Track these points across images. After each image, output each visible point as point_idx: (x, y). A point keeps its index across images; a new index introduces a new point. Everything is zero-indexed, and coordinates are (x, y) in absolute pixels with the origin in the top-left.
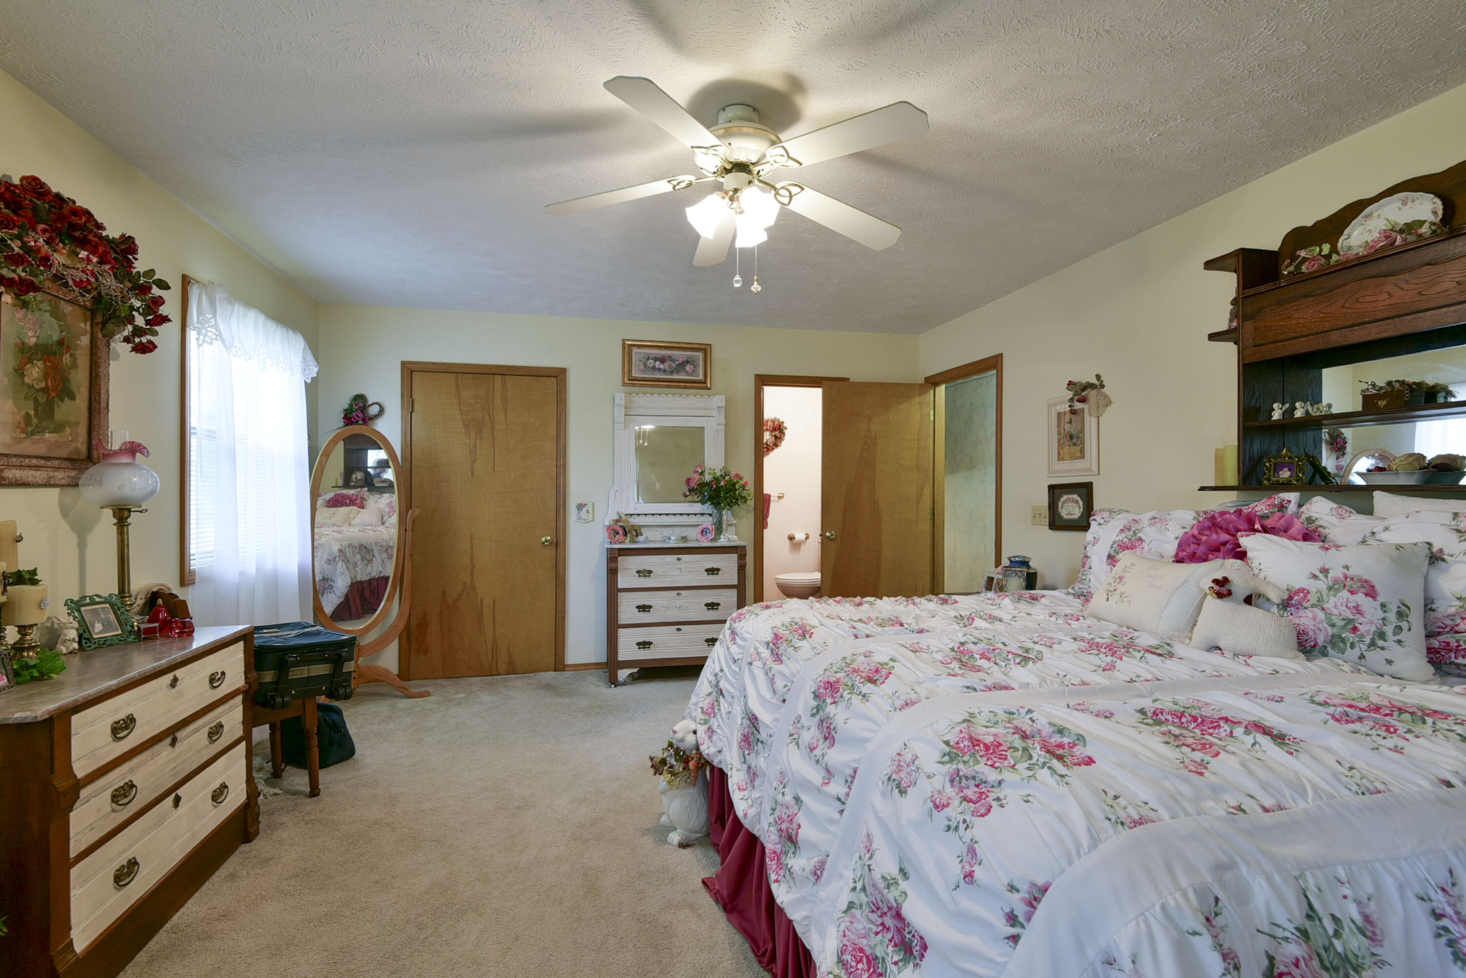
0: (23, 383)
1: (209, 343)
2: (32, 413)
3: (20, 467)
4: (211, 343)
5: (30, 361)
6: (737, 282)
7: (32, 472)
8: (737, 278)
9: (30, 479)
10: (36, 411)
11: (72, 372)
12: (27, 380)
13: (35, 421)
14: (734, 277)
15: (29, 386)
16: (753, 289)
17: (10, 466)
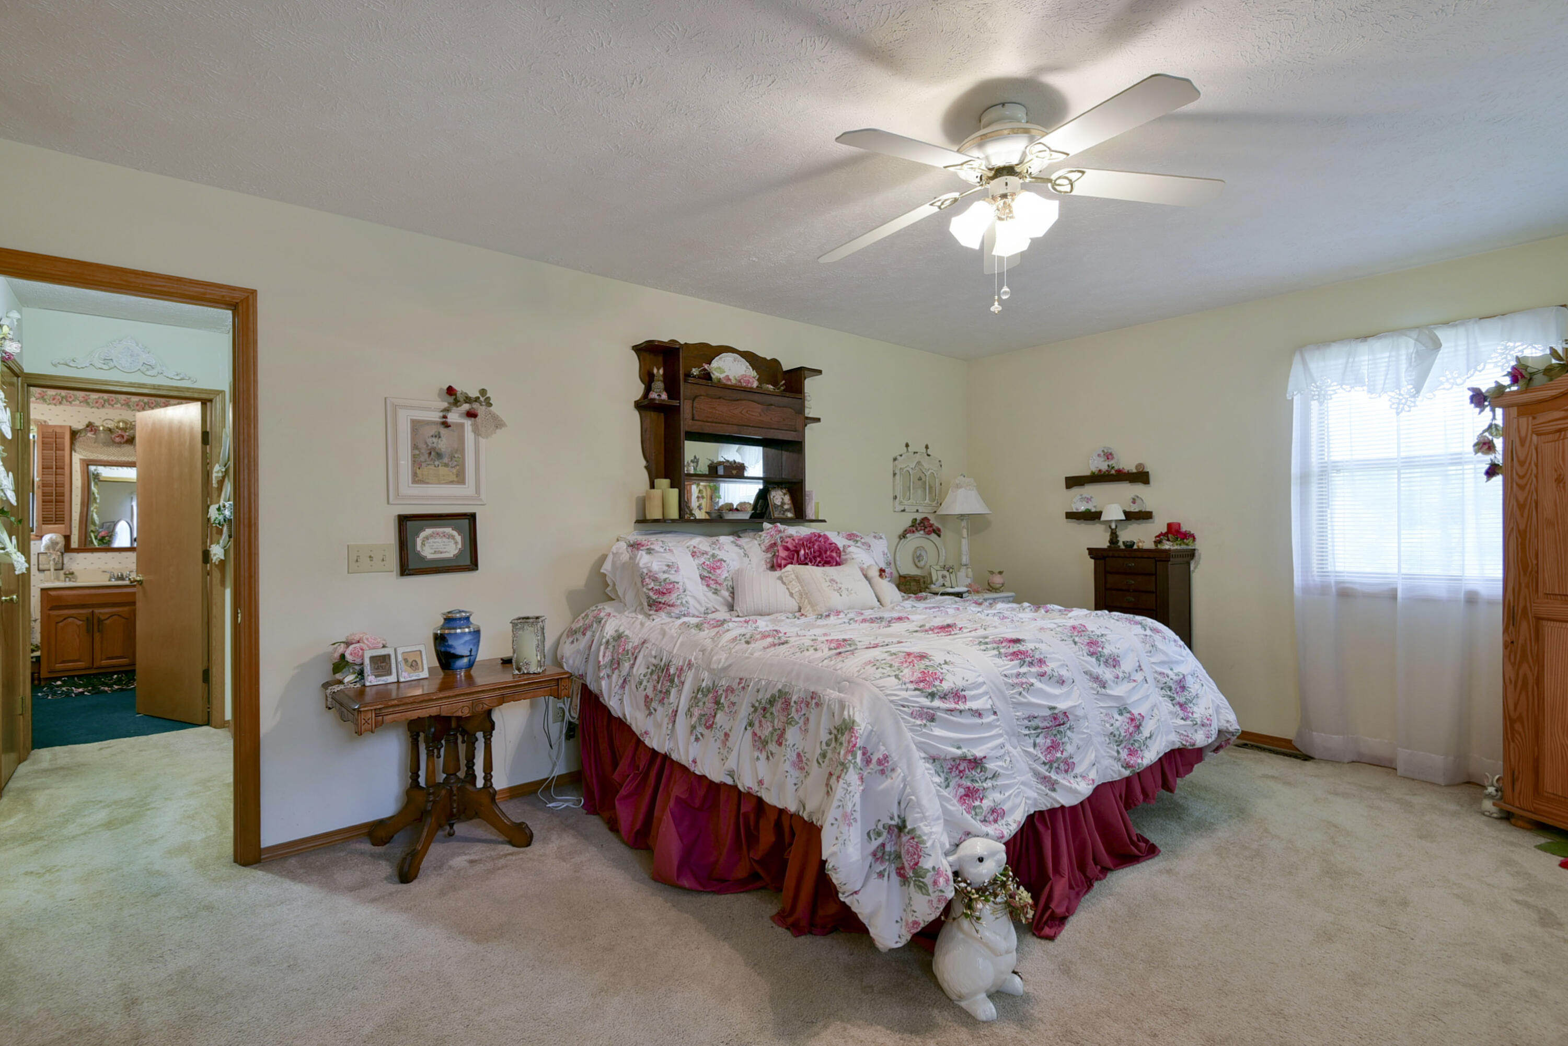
6: (1005, 293)
8: (1005, 289)
14: (1002, 288)
16: (992, 309)
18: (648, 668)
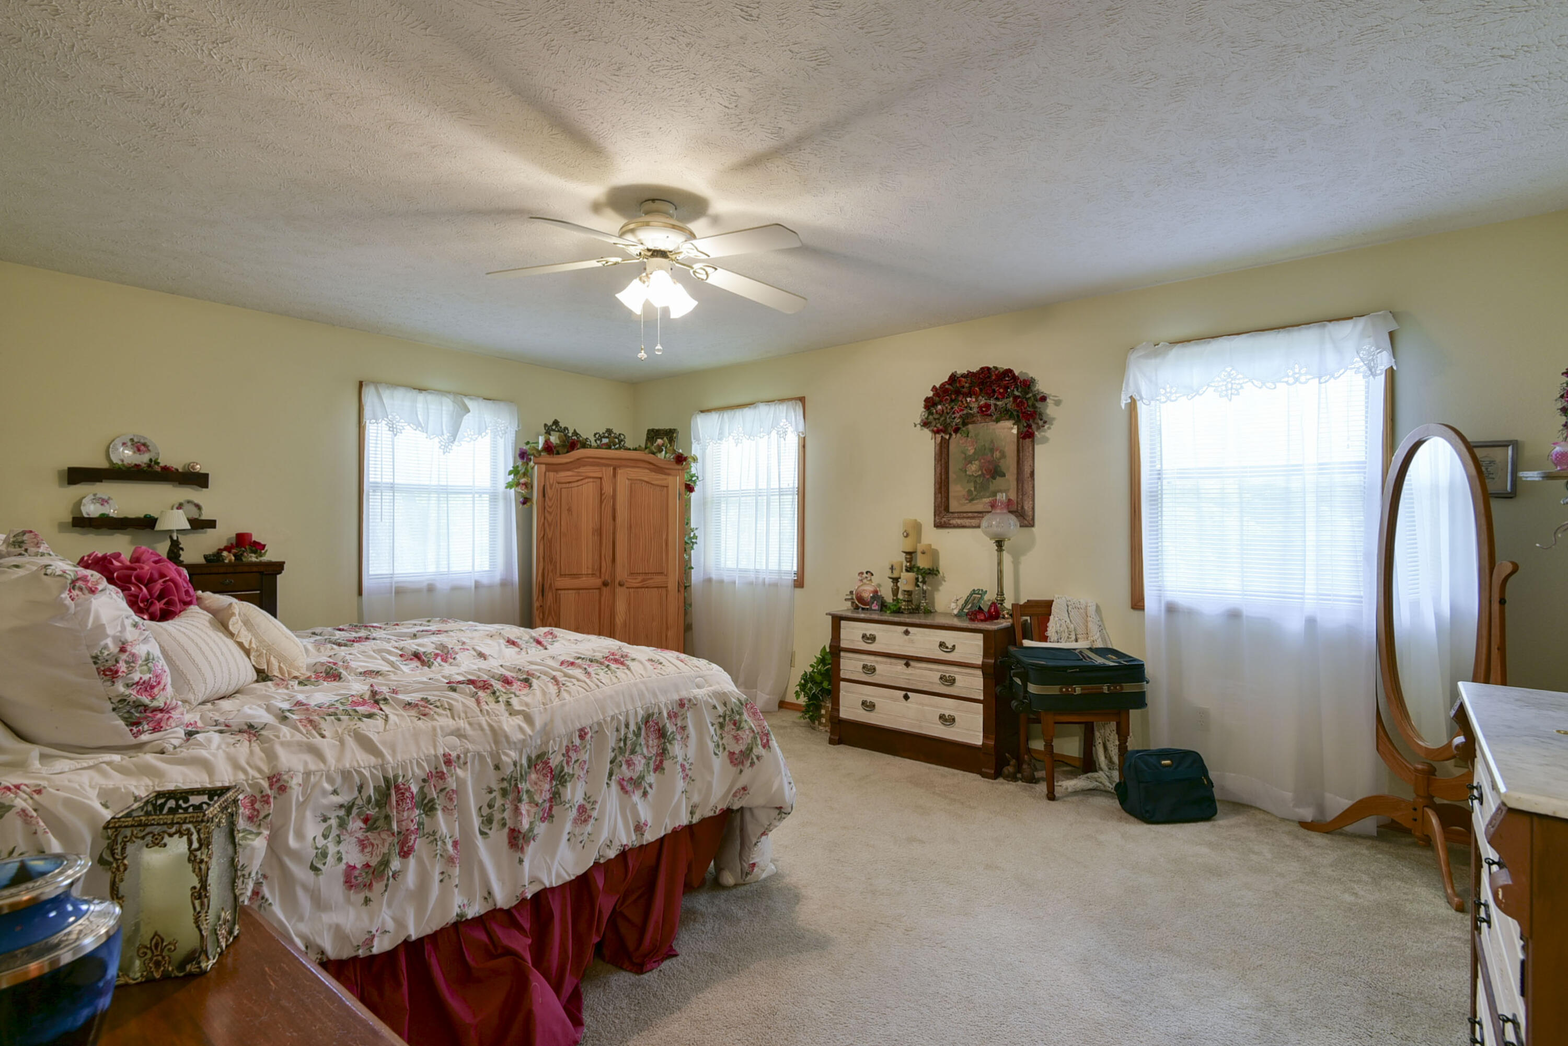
0: (966, 475)
1: (1236, 395)
2: (973, 489)
3: (959, 518)
4: (1238, 394)
5: (970, 462)
7: (969, 520)
9: (967, 524)
10: (975, 487)
11: (1002, 461)
12: (968, 473)
13: (975, 493)
15: (970, 476)
17: (954, 518)
18: (325, 820)
